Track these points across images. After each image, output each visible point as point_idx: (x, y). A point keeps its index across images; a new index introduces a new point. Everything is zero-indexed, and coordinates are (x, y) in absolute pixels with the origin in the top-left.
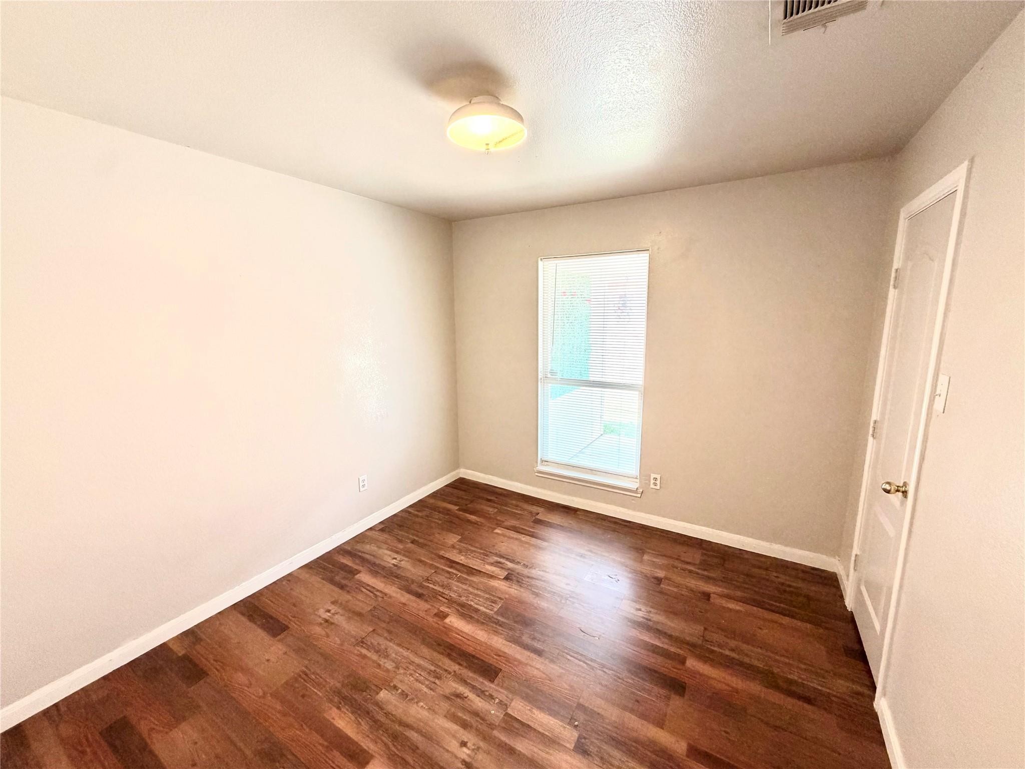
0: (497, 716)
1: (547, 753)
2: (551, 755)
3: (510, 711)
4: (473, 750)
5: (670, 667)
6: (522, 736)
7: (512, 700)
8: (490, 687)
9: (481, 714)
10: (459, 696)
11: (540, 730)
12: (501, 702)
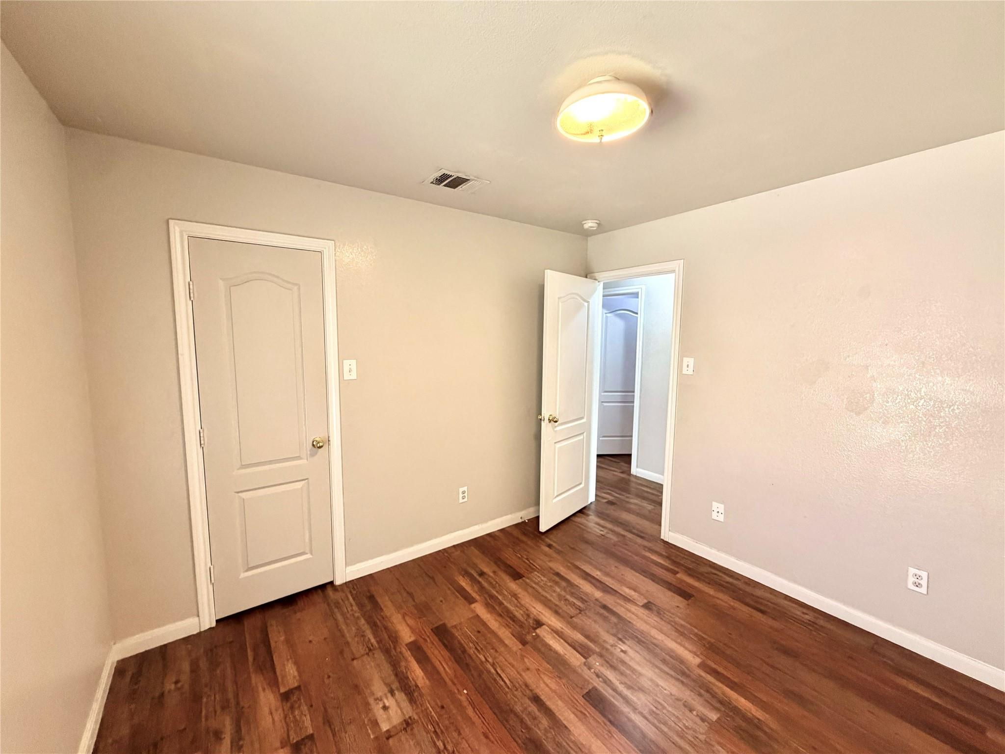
0: (594, 659)
1: (562, 628)
2: (560, 627)
3: (584, 660)
4: (616, 646)
5: (430, 645)
6: (577, 642)
7: (579, 666)
8: (598, 684)
9: (608, 666)
10: (629, 687)
11: (562, 641)
12: (590, 669)
